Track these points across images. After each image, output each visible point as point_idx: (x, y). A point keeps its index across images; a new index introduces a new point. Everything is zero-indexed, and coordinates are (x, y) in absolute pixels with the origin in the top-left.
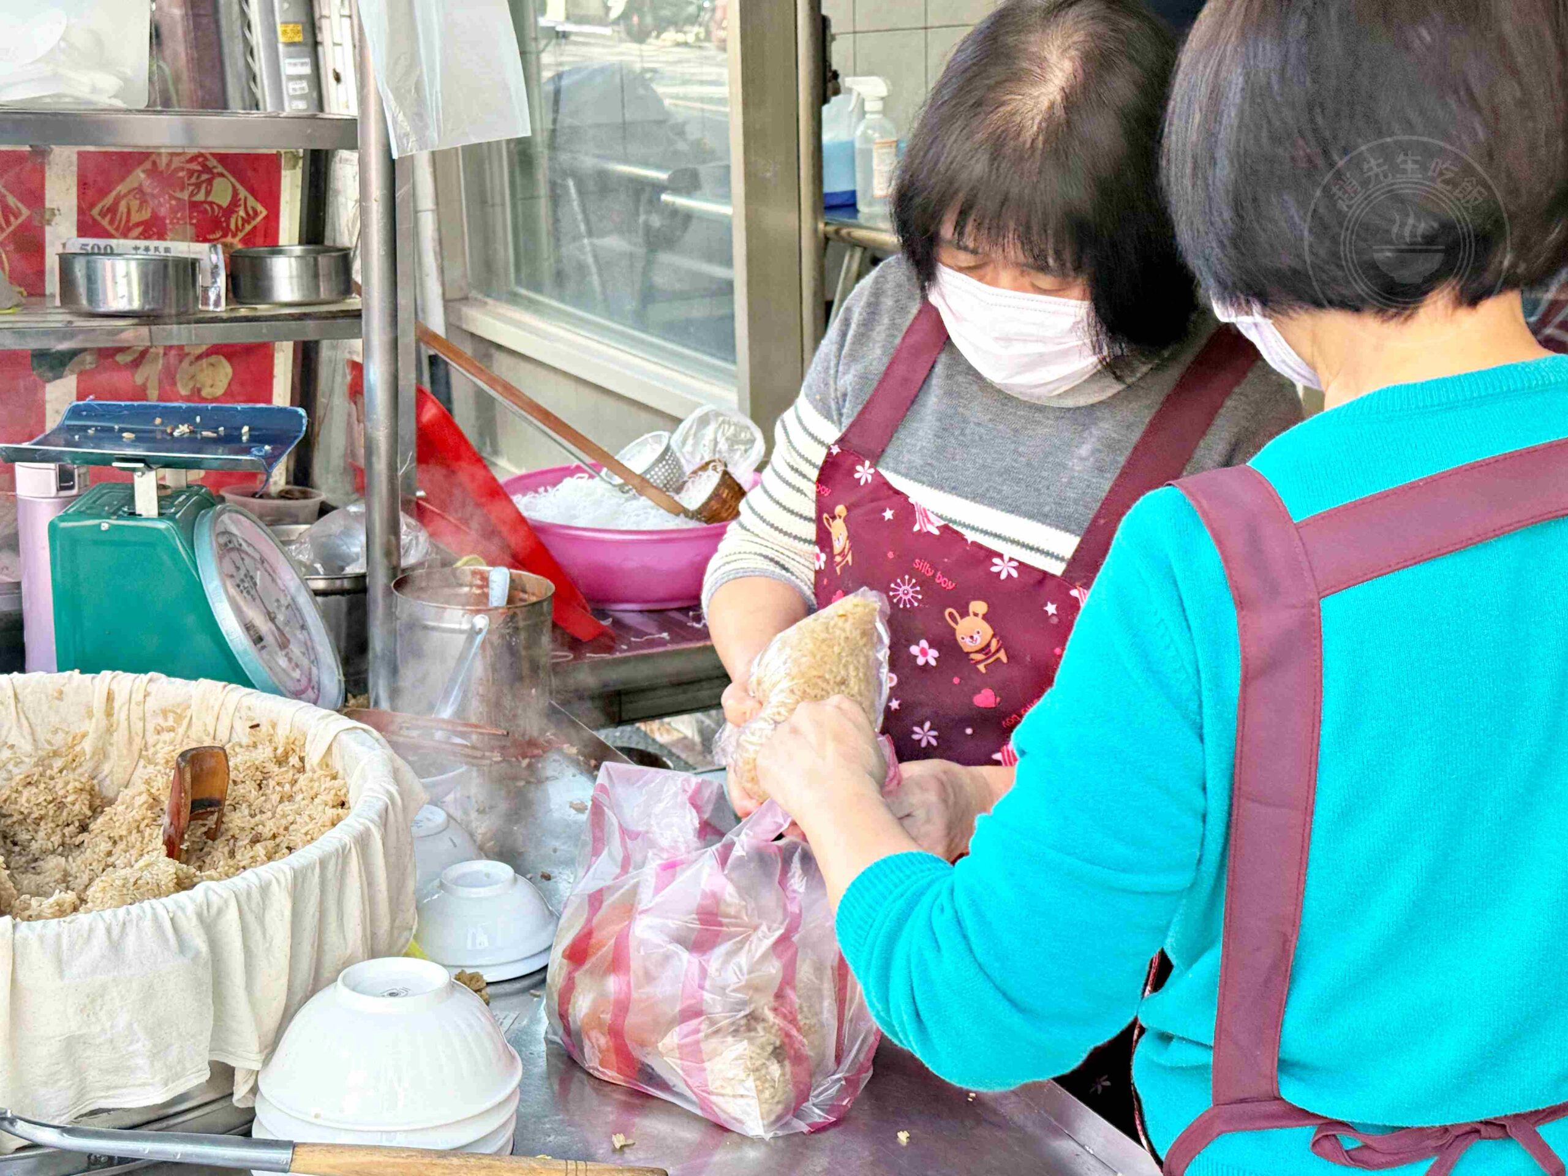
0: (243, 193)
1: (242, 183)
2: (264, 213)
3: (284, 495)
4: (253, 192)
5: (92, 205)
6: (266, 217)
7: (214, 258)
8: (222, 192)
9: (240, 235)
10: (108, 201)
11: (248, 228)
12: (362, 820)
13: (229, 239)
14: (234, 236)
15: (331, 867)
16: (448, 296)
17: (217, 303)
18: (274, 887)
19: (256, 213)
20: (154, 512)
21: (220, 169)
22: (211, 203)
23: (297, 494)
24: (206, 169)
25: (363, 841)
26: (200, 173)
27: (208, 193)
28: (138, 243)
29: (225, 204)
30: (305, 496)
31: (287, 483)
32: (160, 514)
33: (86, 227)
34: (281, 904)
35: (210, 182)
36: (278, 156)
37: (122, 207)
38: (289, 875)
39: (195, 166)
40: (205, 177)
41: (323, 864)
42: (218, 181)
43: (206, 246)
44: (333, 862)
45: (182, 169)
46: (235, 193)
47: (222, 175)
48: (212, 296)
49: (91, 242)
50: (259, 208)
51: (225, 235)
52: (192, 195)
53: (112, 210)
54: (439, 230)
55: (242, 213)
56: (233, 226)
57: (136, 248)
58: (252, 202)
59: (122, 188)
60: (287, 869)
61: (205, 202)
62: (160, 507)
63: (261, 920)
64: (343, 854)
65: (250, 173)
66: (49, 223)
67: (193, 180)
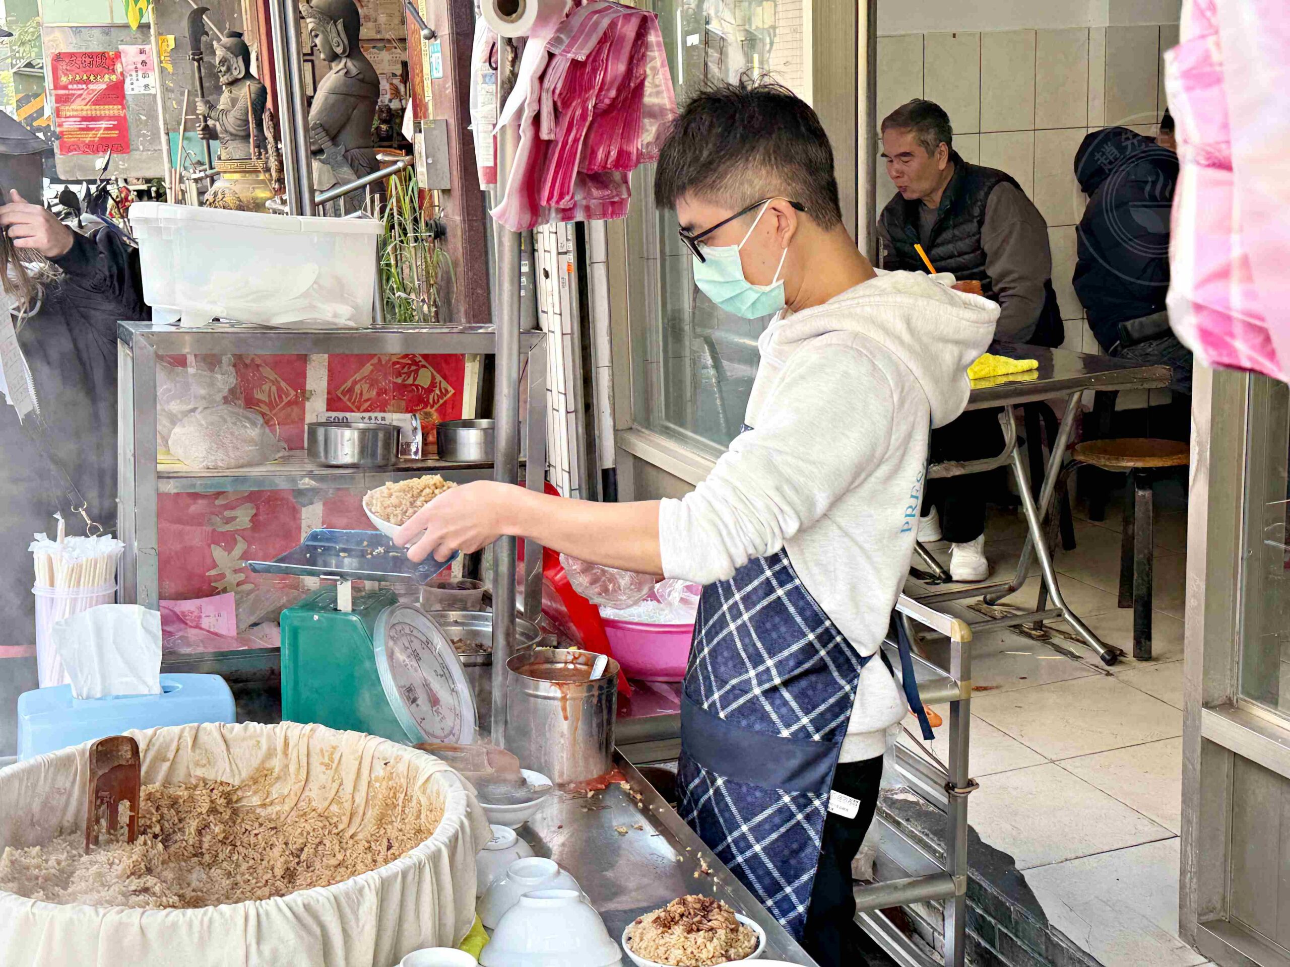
0: (438, 378)
1: (439, 372)
2: (453, 391)
3: (461, 586)
4: (445, 377)
5: (337, 388)
6: (454, 394)
7: (414, 423)
8: (424, 378)
9: (436, 406)
10: (348, 384)
11: (441, 402)
12: (436, 843)
13: (428, 409)
14: (432, 407)
15: (410, 877)
16: (619, 427)
17: (416, 453)
18: (367, 889)
19: (447, 391)
20: (349, 608)
21: (423, 362)
22: (417, 386)
23: (468, 585)
24: (416, 363)
25: (435, 858)
26: (410, 365)
27: (415, 379)
28: (366, 415)
29: (426, 385)
30: (475, 587)
31: (463, 576)
32: (353, 610)
33: (333, 403)
34: (370, 901)
35: (417, 371)
36: (463, 355)
37: (357, 388)
38: (378, 882)
39: (407, 361)
40: (413, 368)
41: (405, 874)
42: (422, 371)
43: (409, 415)
44: (412, 871)
45: (398, 363)
46: (433, 378)
47: (424, 366)
48: (413, 449)
49: (333, 414)
50: (450, 388)
51: (426, 406)
52: (404, 380)
53: (350, 390)
54: (613, 380)
55: (438, 392)
56: (431, 401)
57: (363, 418)
58: (444, 384)
59: (357, 376)
60: (376, 877)
61: (413, 385)
62: (353, 603)
63: (355, 913)
64: (420, 868)
65: (444, 365)
66: (308, 399)
67: (406, 370)
